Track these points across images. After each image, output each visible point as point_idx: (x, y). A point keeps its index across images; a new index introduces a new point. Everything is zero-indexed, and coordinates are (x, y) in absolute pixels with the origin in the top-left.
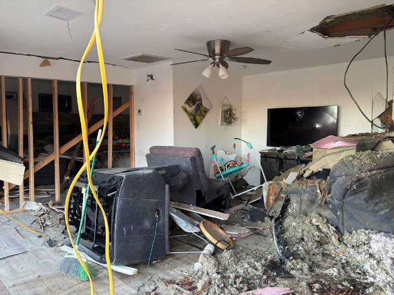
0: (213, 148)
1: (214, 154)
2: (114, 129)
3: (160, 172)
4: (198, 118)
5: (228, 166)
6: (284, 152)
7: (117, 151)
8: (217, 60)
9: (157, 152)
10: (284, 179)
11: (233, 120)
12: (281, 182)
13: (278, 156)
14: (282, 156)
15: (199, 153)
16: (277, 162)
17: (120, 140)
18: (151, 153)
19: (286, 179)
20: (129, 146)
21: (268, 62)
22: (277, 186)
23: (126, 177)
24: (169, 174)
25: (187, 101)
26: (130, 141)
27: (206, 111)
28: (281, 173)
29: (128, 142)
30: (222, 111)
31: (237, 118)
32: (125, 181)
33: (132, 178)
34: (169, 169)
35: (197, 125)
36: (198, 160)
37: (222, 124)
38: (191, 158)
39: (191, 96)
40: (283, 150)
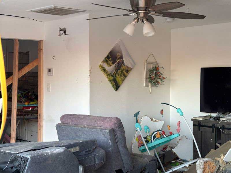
0: (136, 115)
1: (137, 122)
2: (19, 88)
3: (72, 150)
4: (118, 79)
5: (155, 137)
6: (221, 119)
7: (22, 117)
8: (142, 15)
9: (69, 121)
10: (222, 155)
11: (159, 80)
12: (218, 159)
13: (214, 125)
14: (219, 124)
15: (119, 123)
16: (213, 132)
17: (26, 104)
18: (62, 123)
19: (224, 155)
20: (36, 112)
21: (202, 17)
22: (214, 164)
23: (32, 158)
24: (84, 152)
25: (105, 59)
26: (37, 104)
27: (128, 70)
28: (218, 145)
29: (35, 105)
30: (147, 69)
31: (164, 78)
32: (30, 163)
33: (39, 159)
34: (83, 145)
35: (117, 87)
36: (118, 133)
37: (147, 86)
38: (110, 131)
39: (111, 53)
40: (220, 118)
